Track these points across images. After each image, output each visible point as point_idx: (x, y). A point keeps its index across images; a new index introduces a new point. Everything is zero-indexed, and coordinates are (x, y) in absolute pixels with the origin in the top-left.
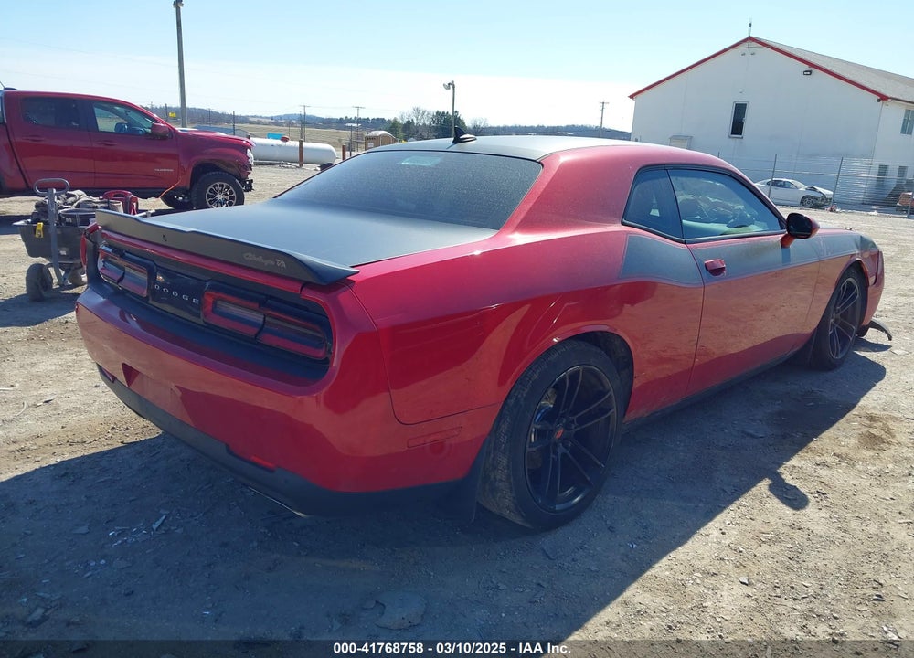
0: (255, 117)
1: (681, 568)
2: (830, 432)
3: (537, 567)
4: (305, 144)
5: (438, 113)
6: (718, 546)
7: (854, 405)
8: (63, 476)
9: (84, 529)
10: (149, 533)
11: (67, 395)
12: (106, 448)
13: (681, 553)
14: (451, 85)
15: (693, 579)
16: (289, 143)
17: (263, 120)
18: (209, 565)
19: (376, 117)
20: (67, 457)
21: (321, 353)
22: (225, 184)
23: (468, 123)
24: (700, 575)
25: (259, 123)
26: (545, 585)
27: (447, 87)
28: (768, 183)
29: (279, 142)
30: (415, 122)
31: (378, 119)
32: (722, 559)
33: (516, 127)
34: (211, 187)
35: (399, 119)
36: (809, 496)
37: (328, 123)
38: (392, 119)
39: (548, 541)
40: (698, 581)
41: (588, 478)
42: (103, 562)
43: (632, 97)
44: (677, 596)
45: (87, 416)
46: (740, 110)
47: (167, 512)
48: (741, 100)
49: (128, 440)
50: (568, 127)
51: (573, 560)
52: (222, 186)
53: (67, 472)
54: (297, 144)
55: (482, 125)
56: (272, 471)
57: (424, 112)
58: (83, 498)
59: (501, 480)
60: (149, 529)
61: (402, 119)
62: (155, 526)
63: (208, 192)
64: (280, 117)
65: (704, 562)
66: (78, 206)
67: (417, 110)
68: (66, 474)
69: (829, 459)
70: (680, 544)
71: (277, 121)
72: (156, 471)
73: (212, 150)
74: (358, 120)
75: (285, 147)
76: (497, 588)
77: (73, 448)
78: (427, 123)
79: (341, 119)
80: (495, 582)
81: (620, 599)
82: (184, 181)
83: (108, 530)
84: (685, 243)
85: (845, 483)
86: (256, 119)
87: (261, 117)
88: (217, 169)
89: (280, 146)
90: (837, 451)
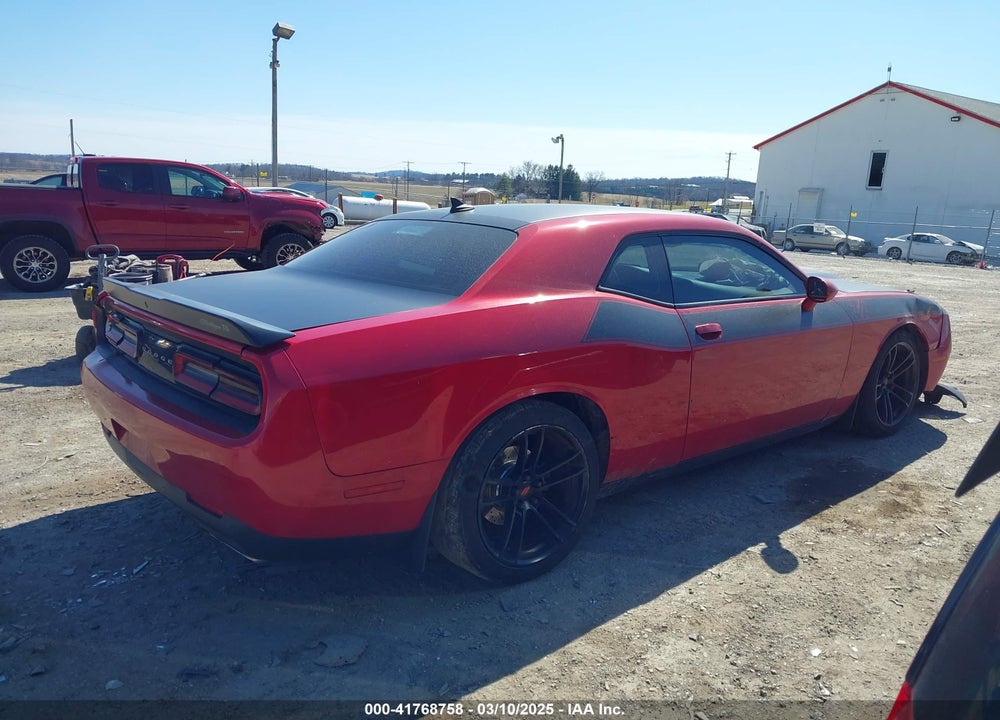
0: (358, 173)
1: (634, 623)
2: (851, 501)
3: (488, 617)
4: (399, 203)
5: (550, 167)
6: (680, 604)
7: (892, 473)
8: (65, 524)
9: (69, 571)
10: (128, 576)
11: (88, 450)
12: (111, 500)
13: (639, 611)
14: (560, 139)
15: (641, 634)
16: (384, 202)
17: (366, 177)
18: (175, 607)
19: (485, 173)
20: (73, 507)
21: (257, 410)
22: (296, 246)
23: (583, 177)
24: (650, 630)
25: (361, 180)
26: (489, 634)
27: (556, 141)
28: (908, 238)
29: (373, 201)
30: (526, 176)
31: (487, 175)
32: (679, 617)
33: (636, 180)
34: (282, 248)
35: (508, 174)
36: (799, 560)
37: (434, 179)
38: (501, 173)
39: (508, 595)
40: (646, 636)
41: (558, 537)
42: (80, 600)
43: (756, 147)
44: (618, 649)
45: (102, 470)
46: (879, 161)
47: (150, 559)
48: (879, 148)
49: (134, 493)
50: (694, 179)
51: (527, 613)
52: (293, 247)
53: (69, 521)
54: (391, 202)
55: (598, 179)
56: (220, 517)
57: (535, 166)
58: (77, 544)
59: (453, 533)
60: (129, 573)
61: (512, 174)
62: (135, 571)
63: (279, 254)
64: (385, 174)
65: (659, 619)
66: (130, 270)
67: (528, 165)
68: (67, 522)
69: (836, 525)
70: (643, 602)
71: (381, 178)
72: (151, 521)
73: (283, 212)
74: (464, 176)
75: (378, 205)
76: (442, 635)
77: (80, 499)
78: (539, 178)
79: (448, 175)
80: (441, 629)
81: (562, 650)
82: (255, 243)
83: (92, 573)
84: (675, 307)
85: (844, 549)
86: (359, 176)
87: (365, 174)
88: (291, 230)
89: (373, 205)
90: (849, 519)
